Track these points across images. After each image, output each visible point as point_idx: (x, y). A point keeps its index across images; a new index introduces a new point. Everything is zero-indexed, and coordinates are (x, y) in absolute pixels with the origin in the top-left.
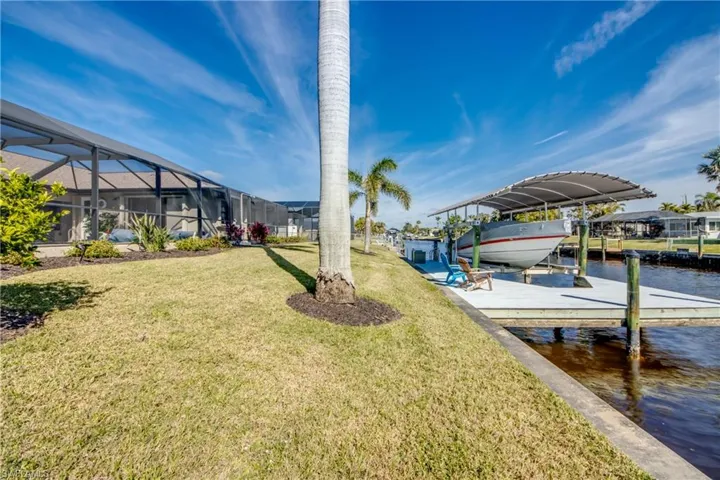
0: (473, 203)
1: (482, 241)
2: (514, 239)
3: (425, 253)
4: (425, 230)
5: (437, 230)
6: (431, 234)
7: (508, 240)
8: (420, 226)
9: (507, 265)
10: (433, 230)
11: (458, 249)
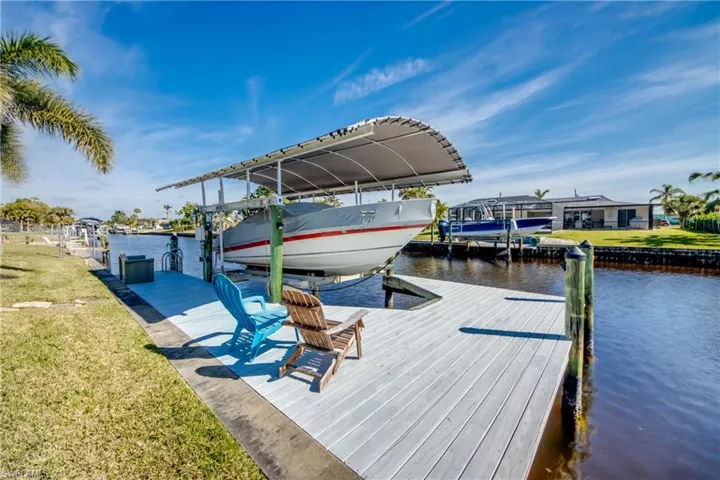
0: (216, 175)
1: (285, 236)
2: (349, 232)
3: (152, 261)
4: (148, 221)
5: (167, 221)
6: (158, 227)
7: (339, 233)
8: (140, 216)
9: (320, 273)
10: (161, 221)
11: (226, 250)
